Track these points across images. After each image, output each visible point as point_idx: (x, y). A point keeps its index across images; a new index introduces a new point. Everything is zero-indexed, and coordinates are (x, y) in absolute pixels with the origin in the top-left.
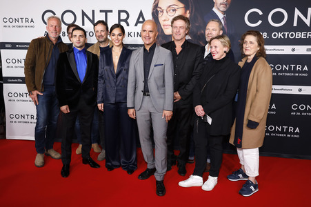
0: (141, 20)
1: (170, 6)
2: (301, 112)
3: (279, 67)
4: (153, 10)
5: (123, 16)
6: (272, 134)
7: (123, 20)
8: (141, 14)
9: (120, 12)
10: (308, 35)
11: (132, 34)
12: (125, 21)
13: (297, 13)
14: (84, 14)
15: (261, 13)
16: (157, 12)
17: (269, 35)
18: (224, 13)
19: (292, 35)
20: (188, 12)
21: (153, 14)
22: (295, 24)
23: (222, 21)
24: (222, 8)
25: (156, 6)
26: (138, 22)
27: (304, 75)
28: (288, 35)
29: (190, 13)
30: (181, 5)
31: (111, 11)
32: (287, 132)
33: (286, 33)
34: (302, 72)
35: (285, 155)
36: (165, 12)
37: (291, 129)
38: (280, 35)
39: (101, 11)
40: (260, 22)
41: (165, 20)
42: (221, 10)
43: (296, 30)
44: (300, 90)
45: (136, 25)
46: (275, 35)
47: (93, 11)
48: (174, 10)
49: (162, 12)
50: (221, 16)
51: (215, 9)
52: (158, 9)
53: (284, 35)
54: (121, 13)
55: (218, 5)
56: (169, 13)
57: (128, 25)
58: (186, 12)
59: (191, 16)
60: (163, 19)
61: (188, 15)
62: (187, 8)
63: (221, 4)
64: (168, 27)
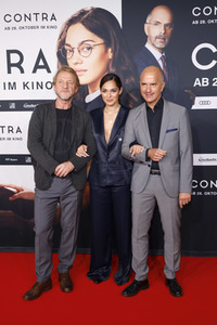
0: (41, 63)
1: (82, 43)
4: (59, 48)
5: (15, 58)
7: (14, 65)
8: (41, 55)
9: (9, 52)
11: (30, 85)
12: (18, 65)
15: (214, 50)
16: (65, 52)
18: (162, 50)
20: (110, 50)
21: (59, 54)
23: (160, 63)
24: (159, 44)
26: (37, 67)
29: (113, 52)
30: (99, 41)
36: (76, 51)
40: (214, 63)
42: (158, 46)
45: (34, 71)
48: (89, 48)
49: (72, 51)
50: (158, 55)
51: (148, 46)
52: (66, 47)
54: (11, 55)
55: (153, 39)
56: (82, 53)
57: (22, 71)
58: (106, 51)
59: (114, 57)
60: (74, 61)
61: (110, 55)
62: (107, 44)
63: (156, 38)
64: (81, 73)
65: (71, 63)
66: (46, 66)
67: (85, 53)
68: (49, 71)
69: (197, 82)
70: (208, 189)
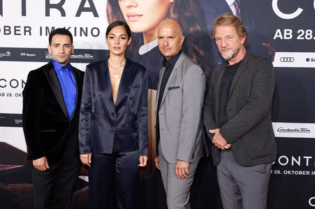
0: (87, 5)
7: (54, 6)
11: (72, 31)
12: (59, 7)
23: (233, 9)
40: (299, 11)
41: (130, 7)
45: (78, 15)
57: (63, 14)
60: (128, 4)
64: (135, 18)
66: (93, 9)
68: (96, 15)
69: (278, 34)
70: (289, 167)
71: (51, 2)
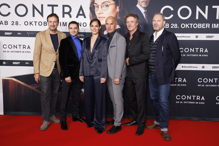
0: (81, 13)
1: (103, 3)
2: (205, 84)
3: (187, 50)
4: (91, 5)
5: (67, 10)
6: (185, 102)
7: (66, 13)
8: (81, 9)
9: (64, 6)
10: (207, 26)
12: (69, 13)
13: (198, 9)
14: (34, 7)
15: (172, 9)
16: (94, 7)
17: (179, 25)
18: (145, 8)
19: (195, 26)
20: (118, 7)
21: (91, 8)
22: (197, 18)
23: (144, 15)
24: (144, 5)
25: (93, 3)
26: (79, 15)
27: (205, 55)
28: (192, 25)
29: (120, 8)
31: (57, 6)
32: (196, 100)
33: (191, 24)
34: (204, 53)
35: (195, 119)
36: (100, 7)
37: (198, 98)
38: (187, 26)
39: (49, 5)
40: (172, 16)
41: (100, 14)
42: (143, 6)
43: (198, 22)
44: (203, 67)
45: (77, 17)
46: (183, 26)
47: (42, 5)
48: (107, 6)
49: (98, 7)
50: (143, 11)
51: (138, 6)
52: (95, 5)
53: (190, 26)
54: (65, 8)
55: (141, 2)
56: (103, 8)
57: (71, 17)
58: (116, 8)
59: (120, 11)
60: (99, 12)
61: (118, 10)
62: (117, 4)
63: (142, 2)
64: (102, 19)
65: (97, 13)
66: (83, 15)
67: (105, 8)
68: (85, 17)
71: (65, 11)
